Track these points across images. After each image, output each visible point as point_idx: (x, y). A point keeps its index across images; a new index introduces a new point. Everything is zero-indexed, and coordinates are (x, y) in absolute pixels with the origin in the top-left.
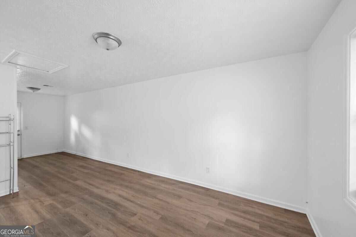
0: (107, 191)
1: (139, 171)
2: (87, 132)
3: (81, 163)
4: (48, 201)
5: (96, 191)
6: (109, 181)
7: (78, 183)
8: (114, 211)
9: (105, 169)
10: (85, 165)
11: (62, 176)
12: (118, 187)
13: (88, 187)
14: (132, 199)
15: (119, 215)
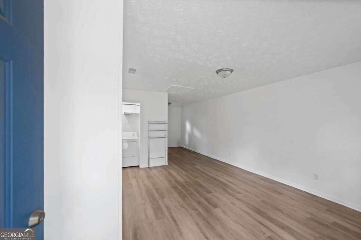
0: (217, 175)
1: (239, 168)
2: (197, 133)
3: (194, 156)
4: (184, 173)
5: (209, 174)
6: (216, 170)
7: (197, 167)
8: (224, 187)
9: (211, 162)
10: (197, 157)
11: (186, 161)
12: (225, 175)
13: (203, 170)
14: (237, 184)
15: (228, 190)
